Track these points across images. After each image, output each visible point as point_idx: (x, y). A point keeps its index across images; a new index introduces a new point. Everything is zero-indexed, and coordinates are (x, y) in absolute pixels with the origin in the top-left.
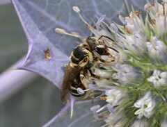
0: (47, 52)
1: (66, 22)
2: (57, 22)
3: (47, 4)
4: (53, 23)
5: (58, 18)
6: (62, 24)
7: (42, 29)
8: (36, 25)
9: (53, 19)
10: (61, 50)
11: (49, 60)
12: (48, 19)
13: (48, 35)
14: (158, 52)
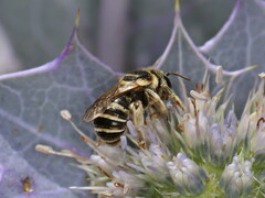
0: (26, 181)
1: (54, 133)
2: (40, 135)
3: (23, 109)
4: (34, 136)
5: (41, 129)
6: (48, 138)
7: (18, 147)
8: (7, 143)
9: (34, 130)
10: (48, 177)
11: (30, 194)
12: (25, 130)
13: (26, 156)
14: (185, 176)
